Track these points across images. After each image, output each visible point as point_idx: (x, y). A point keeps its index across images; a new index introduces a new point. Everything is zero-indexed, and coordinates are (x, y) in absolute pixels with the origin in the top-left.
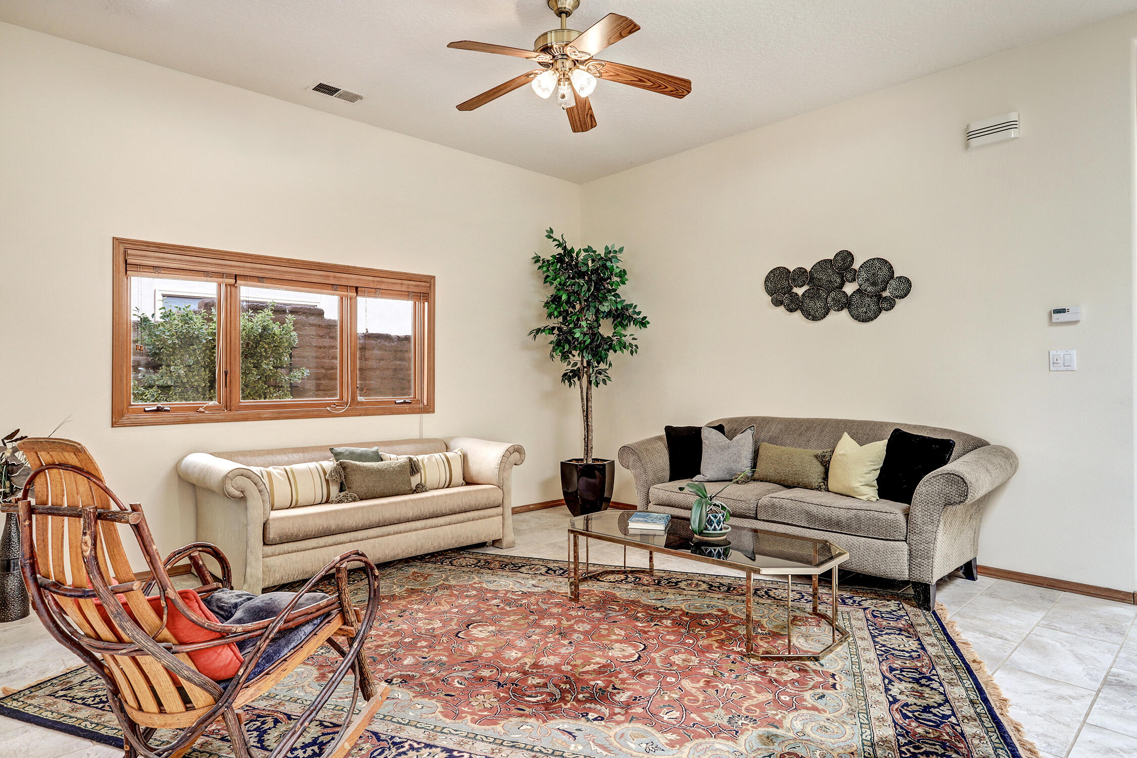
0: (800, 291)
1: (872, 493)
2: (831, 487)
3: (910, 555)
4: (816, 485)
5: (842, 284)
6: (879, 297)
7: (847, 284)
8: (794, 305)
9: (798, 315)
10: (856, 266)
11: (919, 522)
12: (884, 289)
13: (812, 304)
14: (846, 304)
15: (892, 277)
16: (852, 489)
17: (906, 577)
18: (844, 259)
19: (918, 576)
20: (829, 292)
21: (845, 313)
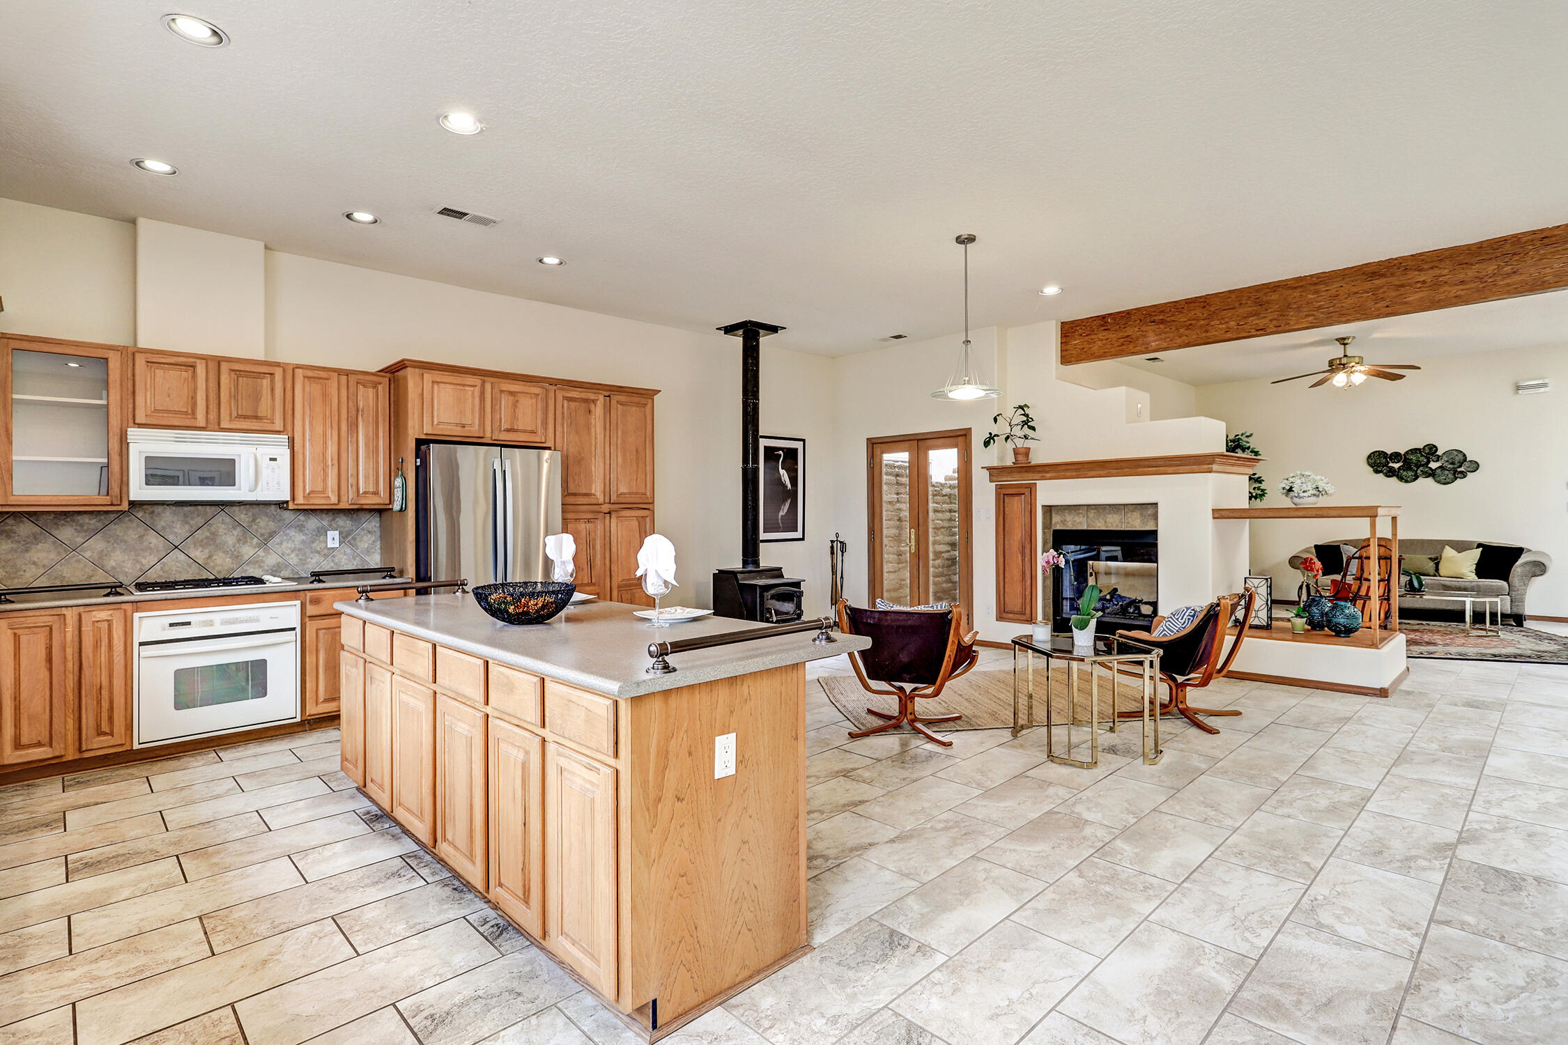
0: (1396, 466)
1: (1473, 577)
2: (1441, 574)
3: (1511, 601)
4: (1432, 574)
5: (1428, 462)
6: (1455, 471)
7: (1432, 463)
8: (1391, 473)
9: (1394, 479)
10: (1439, 453)
11: (1517, 585)
12: (1460, 467)
13: (1405, 473)
14: (1432, 474)
15: (1465, 460)
16: (1462, 574)
17: (1509, 612)
18: (1431, 449)
19: (1516, 611)
20: (1418, 468)
21: (1430, 480)
